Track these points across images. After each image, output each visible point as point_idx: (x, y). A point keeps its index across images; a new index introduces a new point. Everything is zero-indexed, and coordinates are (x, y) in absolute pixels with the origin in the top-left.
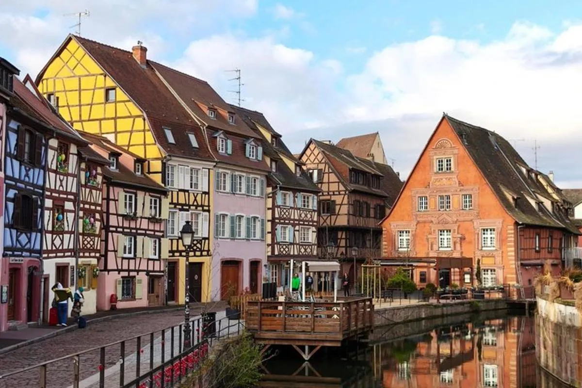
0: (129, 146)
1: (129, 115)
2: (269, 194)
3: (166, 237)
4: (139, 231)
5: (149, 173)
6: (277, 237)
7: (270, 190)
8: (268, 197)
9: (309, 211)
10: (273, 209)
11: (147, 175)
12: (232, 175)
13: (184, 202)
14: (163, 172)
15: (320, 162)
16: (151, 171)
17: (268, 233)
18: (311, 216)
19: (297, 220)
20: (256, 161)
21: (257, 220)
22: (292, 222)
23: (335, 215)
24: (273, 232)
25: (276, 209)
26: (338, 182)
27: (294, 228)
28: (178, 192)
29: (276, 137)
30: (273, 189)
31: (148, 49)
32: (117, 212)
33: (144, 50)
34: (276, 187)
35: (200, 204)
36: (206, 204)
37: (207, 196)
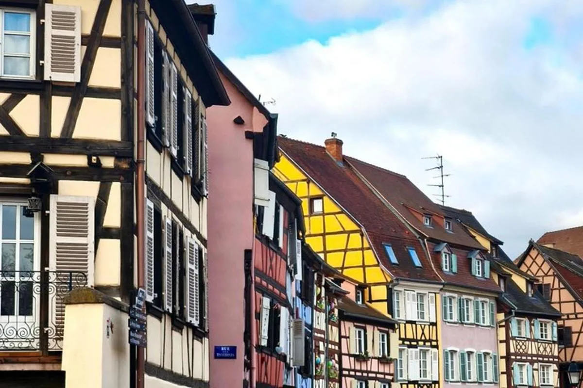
0: (343, 268)
1: (342, 230)
2: (501, 322)
3: (397, 382)
4: (370, 375)
5: (371, 301)
6: (515, 378)
7: (501, 316)
8: (500, 326)
9: (549, 342)
10: (507, 342)
11: (369, 304)
12: (460, 300)
13: (412, 337)
14: (389, 300)
15: (546, 275)
16: (373, 299)
17: (503, 373)
18: (551, 349)
19: (535, 356)
20: (483, 279)
21: (488, 357)
22: (529, 358)
23: (572, 347)
24: (509, 373)
25: (511, 341)
26: (574, 302)
27: (533, 366)
28: (405, 324)
29: (496, 243)
30: (505, 316)
31: (343, 141)
32: (348, 351)
33: (339, 143)
34: (511, 313)
35: (428, 338)
36: (434, 338)
37: (435, 327)
